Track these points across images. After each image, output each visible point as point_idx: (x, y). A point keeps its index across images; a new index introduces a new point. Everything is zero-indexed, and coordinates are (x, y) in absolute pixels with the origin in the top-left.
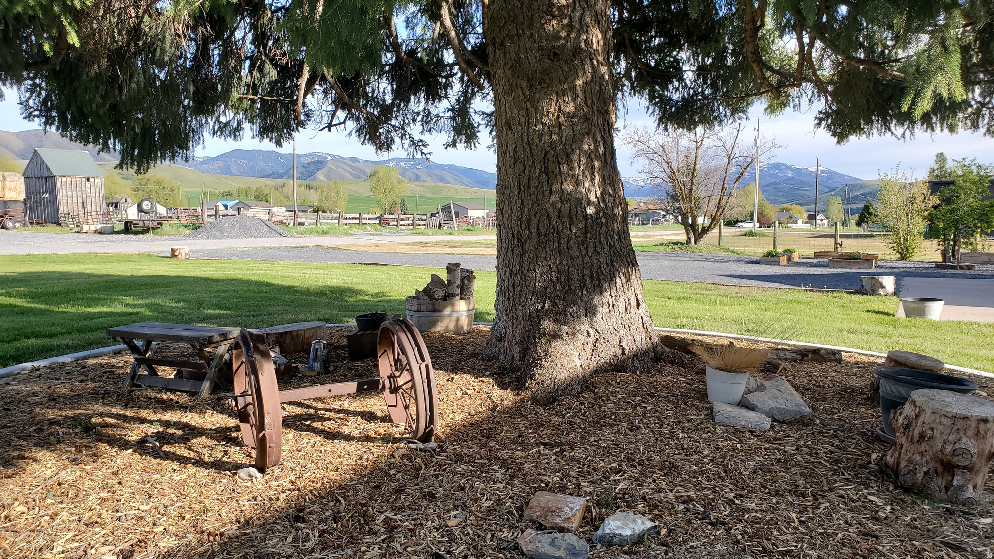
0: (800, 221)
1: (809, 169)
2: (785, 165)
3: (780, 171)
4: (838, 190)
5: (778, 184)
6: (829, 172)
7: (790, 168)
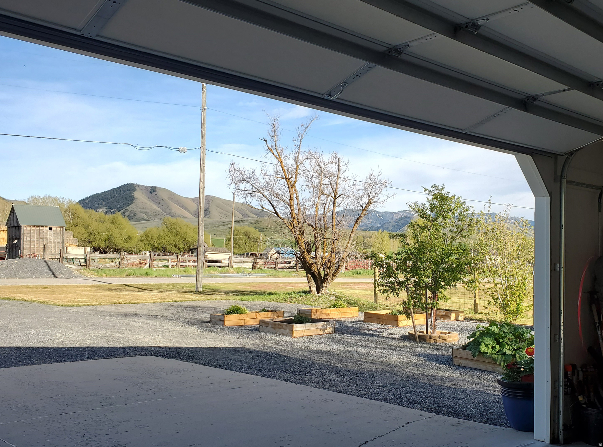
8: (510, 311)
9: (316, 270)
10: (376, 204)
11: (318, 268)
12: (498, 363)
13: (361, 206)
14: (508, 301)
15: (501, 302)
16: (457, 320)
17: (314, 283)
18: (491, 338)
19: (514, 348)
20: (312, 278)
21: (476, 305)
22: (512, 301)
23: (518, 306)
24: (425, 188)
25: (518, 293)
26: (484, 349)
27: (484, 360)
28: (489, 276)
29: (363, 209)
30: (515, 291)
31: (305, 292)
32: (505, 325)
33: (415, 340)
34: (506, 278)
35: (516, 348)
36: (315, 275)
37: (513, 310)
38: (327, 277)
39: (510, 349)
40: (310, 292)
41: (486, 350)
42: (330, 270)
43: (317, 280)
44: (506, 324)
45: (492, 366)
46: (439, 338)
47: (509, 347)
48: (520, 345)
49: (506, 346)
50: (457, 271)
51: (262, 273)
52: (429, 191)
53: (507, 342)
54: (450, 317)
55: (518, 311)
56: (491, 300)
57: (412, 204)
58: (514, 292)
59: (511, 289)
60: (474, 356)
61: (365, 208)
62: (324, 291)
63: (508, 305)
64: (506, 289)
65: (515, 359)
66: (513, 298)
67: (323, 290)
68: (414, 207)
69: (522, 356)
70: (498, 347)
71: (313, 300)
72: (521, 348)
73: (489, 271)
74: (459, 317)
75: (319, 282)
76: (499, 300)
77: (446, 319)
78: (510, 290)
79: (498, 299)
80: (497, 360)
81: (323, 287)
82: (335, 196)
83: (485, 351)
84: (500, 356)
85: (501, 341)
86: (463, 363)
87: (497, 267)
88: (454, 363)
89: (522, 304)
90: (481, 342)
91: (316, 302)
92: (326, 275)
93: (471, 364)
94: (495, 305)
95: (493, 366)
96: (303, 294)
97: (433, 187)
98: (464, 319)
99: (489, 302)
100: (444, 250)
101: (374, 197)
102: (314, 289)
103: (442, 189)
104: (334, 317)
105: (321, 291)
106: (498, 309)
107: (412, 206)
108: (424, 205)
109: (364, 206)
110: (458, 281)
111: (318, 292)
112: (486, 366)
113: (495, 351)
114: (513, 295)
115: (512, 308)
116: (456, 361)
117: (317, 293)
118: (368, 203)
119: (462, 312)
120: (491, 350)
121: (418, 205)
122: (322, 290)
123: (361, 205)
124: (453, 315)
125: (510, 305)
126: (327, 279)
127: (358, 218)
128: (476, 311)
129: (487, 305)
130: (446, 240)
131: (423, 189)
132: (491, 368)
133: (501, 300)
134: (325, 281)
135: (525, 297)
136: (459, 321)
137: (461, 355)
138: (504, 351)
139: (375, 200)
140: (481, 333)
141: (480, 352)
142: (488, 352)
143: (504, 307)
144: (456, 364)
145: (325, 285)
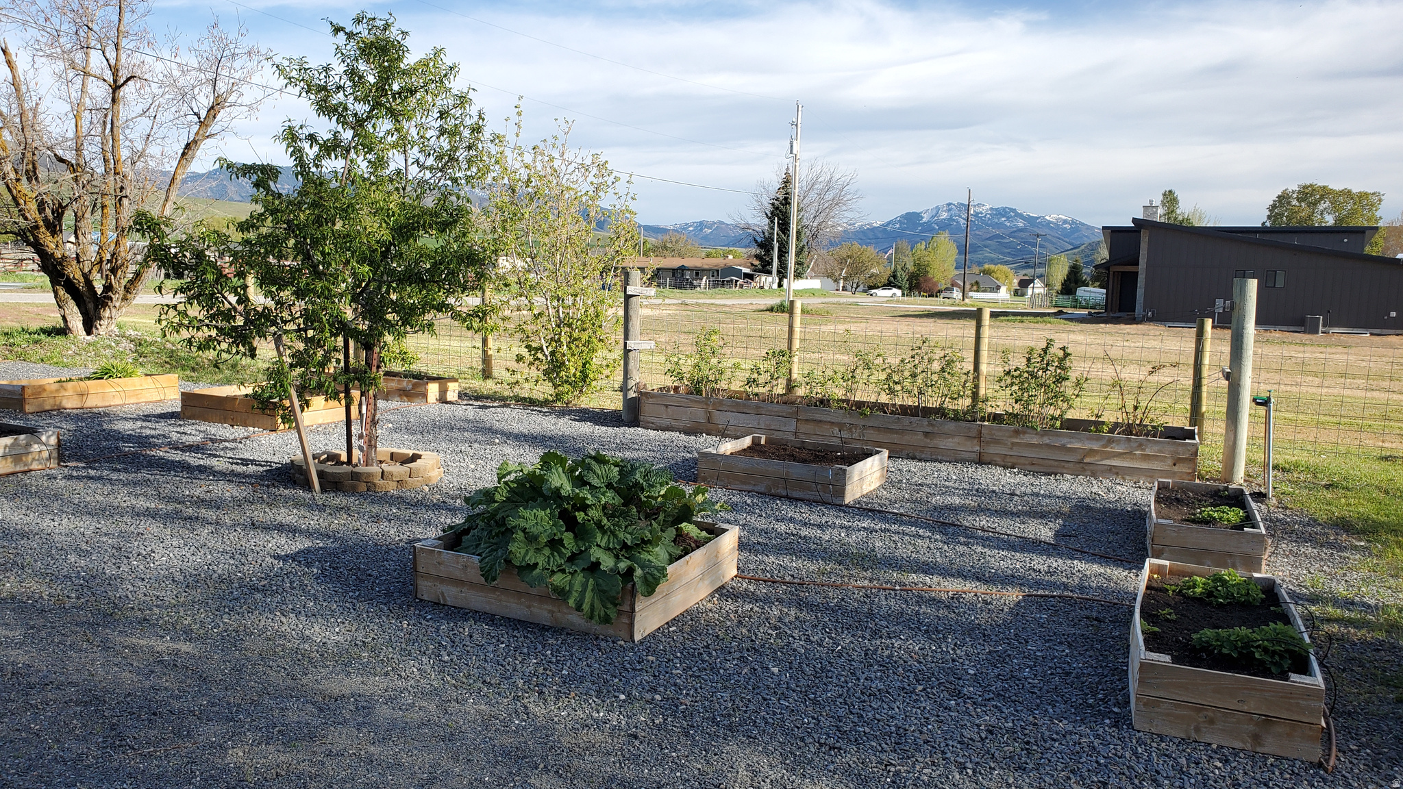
0: (1003, 289)
1: (1047, 218)
2: (1014, 210)
3: (1008, 218)
4: (1083, 247)
5: (1002, 237)
6: (1073, 222)
7: (1021, 216)
8: (567, 377)
9: (78, 275)
10: (235, 111)
11: (86, 270)
12: (571, 602)
13: (195, 114)
14: (564, 355)
15: (546, 356)
16: (443, 400)
17: (76, 309)
18: (548, 511)
19: (625, 544)
20: (67, 295)
21: (486, 360)
22: (573, 355)
23: (584, 365)
24: (334, 23)
25: (585, 336)
26: (522, 554)
27: (523, 587)
28: (521, 296)
29: (200, 122)
30: (579, 332)
31: (49, 332)
32: (593, 463)
33: (310, 488)
34: (558, 300)
35: (629, 543)
36: (78, 288)
37: (574, 375)
38: (110, 294)
39: (611, 546)
40: (63, 331)
41: (531, 558)
42: (115, 276)
43: (84, 301)
44: (594, 458)
45: (550, 607)
46: (382, 477)
47: (606, 538)
48: (643, 528)
49: (599, 536)
50: (436, 282)
51: (14, 281)
52: (346, 34)
53: (600, 521)
54: (425, 396)
55: (585, 377)
56: (524, 352)
57: (286, 63)
58: (576, 334)
59: (570, 325)
60: (488, 575)
61: (205, 118)
62: (104, 328)
63: (563, 364)
64: (558, 326)
65: (630, 585)
66: (573, 346)
67: (100, 325)
68: (294, 74)
69: (652, 575)
70: (568, 538)
71: (70, 352)
72: (649, 542)
73: (520, 284)
74: (448, 393)
75: (91, 306)
76: (543, 351)
77: (416, 400)
78: (568, 330)
79: (541, 349)
80: (570, 591)
81: (100, 319)
82: (115, 81)
83: (527, 558)
84: (580, 578)
85: (580, 521)
86: (452, 595)
87: (537, 274)
88: (419, 596)
89: (594, 360)
90: (515, 527)
91: (78, 358)
92: (108, 288)
93: (477, 600)
94: (531, 364)
95: (554, 609)
96: (43, 336)
97: (358, 21)
98: (459, 397)
99: (520, 359)
100: (393, 216)
101: (230, 92)
102: (76, 322)
103: (387, 27)
104: (100, 404)
105: (97, 329)
106: (540, 374)
107: (288, 69)
108: (326, 69)
109: (203, 114)
110: (440, 310)
111: (89, 332)
112: (529, 607)
113: (561, 555)
114: (575, 339)
115: (572, 371)
116: (427, 589)
117: (84, 333)
118: (212, 108)
119: (454, 380)
120: (547, 551)
121: (306, 69)
122: (98, 326)
123: (196, 110)
124: (433, 389)
125: (567, 363)
126: (111, 299)
127: (188, 146)
128: (487, 374)
129: (513, 365)
130: (404, 189)
131: (329, 29)
132: (546, 614)
133: (547, 353)
134: (105, 305)
135: (600, 345)
136: (447, 403)
137: (442, 568)
138: (593, 559)
139: (232, 99)
140: (512, 491)
141: (508, 562)
142: (537, 564)
143: (555, 367)
144: (425, 597)
145: (107, 313)
